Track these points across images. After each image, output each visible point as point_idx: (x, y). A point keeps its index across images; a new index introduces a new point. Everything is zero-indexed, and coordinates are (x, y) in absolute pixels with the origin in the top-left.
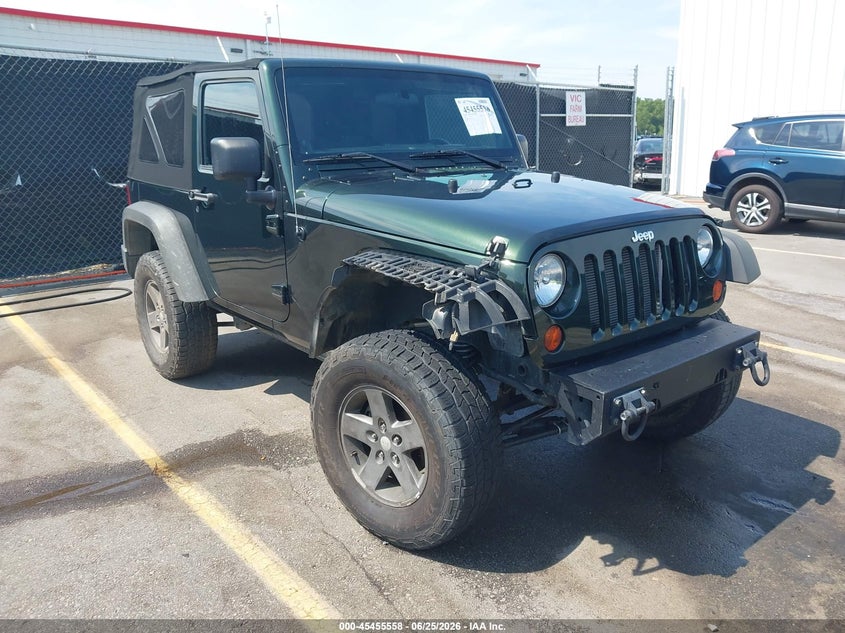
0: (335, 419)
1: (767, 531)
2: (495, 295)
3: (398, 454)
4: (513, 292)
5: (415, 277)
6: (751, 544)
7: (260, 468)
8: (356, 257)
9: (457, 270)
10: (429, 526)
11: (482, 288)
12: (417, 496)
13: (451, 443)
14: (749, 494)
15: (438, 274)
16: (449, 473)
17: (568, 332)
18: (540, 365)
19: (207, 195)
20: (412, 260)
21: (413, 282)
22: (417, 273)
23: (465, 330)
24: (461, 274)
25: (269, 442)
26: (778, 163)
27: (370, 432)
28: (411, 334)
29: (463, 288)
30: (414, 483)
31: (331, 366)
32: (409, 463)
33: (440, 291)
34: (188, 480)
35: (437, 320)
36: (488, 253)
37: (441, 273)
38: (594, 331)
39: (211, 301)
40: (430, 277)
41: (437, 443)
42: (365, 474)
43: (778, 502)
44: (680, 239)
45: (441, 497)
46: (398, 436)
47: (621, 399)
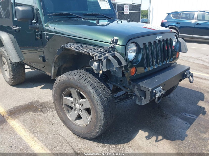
0: (61, 99)
1: (191, 125)
2: (115, 57)
3: (82, 109)
4: (121, 56)
5: (86, 51)
6: (187, 129)
7: (38, 113)
8: (66, 45)
9: (101, 48)
10: (93, 132)
11: (111, 55)
12: (88, 123)
13: (100, 107)
14: (184, 113)
15: (95, 50)
16: (99, 116)
17: (138, 69)
18: (128, 80)
19: (17, 27)
20: (85, 46)
21: (86, 53)
22: (86, 50)
23: (105, 70)
24: (102, 50)
25: (41, 104)
26: (178, 24)
27: (72, 103)
28: (85, 71)
29: (104, 55)
30: (87, 119)
31: (58, 82)
32: (86, 113)
33: (96, 56)
34: (14, 119)
35: (95, 66)
36: (112, 42)
37: (96, 50)
38: (145, 68)
39: (22, 61)
40: (92, 51)
41: (95, 107)
42: (71, 116)
43: (192, 115)
44: (169, 39)
45: (96, 124)
46: (82, 104)
47: (156, 90)
